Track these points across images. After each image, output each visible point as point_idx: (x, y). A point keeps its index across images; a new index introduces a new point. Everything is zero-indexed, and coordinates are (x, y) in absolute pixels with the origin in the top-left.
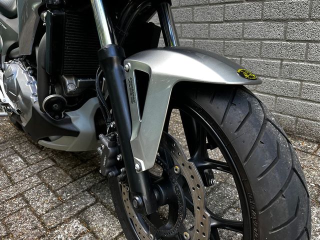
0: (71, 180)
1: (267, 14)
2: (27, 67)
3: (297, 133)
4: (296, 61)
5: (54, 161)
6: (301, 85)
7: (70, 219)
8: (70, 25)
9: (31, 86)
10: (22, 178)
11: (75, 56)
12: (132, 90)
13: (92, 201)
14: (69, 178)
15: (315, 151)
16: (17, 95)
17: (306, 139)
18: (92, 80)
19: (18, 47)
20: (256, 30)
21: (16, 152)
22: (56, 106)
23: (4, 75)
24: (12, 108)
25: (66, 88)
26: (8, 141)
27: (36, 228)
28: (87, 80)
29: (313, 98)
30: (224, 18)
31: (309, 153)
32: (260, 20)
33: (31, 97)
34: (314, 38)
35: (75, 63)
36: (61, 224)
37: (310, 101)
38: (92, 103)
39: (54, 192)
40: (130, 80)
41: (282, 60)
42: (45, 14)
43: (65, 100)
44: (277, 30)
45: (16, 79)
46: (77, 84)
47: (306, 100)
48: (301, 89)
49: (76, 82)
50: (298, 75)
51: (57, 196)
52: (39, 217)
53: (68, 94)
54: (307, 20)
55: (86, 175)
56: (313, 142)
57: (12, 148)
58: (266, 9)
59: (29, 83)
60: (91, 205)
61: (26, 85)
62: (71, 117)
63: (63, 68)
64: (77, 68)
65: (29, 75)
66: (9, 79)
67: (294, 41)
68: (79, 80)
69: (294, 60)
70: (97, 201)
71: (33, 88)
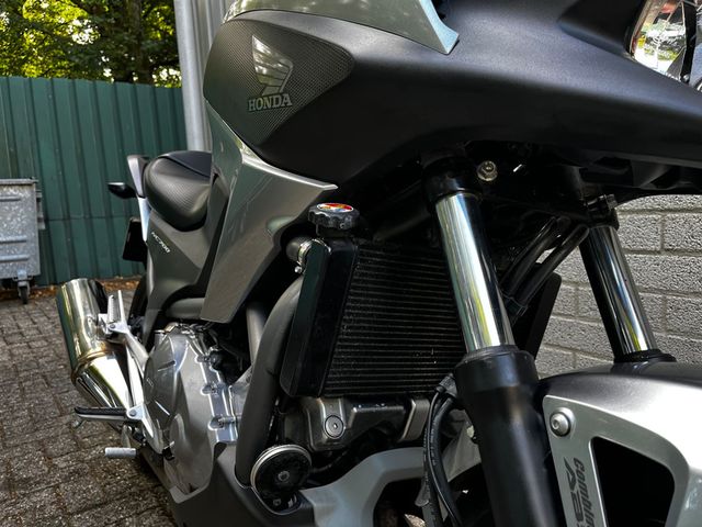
2: (208, 348)
8: (363, 275)
9: (212, 397)
11: (357, 347)
16: (174, 414)
18: (386, 408)
19: (203, 296)
22: (283, 477)
23: (149, 360)
24: (147, 433)
25: (319, 428)
26: (111, 501)
28: (373, 409)
30: (663, 243)
33: (210, 428)
35: (355, 366)
38: (377, 468)
40: (574, 468)
42: (305, 246)
43: (310, 459)
45: (179, 375)
46: (347, 418)
49: (347, 412)
53: (319, 445)
59: (208, 387)
61: (201, 392)
62: (315, 505)
63: (327, 379)
64: (356, 378)
65: (210, 368)
66: (162, 373)
68: (355, 410)
71: (218, 403)
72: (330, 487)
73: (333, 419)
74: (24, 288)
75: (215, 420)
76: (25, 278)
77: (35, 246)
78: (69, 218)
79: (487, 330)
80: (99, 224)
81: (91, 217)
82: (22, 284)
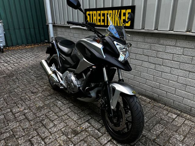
0: (81, 111)
1: (150, 61)
3: (159, 101)
4: (158, 77)
5: (73, 104)
6: (160, 85)
7: (85, 122)
10: (64, 109)
12: (111, 91)
13: (90, 118)
14: (80, 110)
15: (163, 107)
16: (71, 83)
17: (161, 103)
20: (146, 64)
21: (58, 99)
25: (91, 86)
27: (75, 124)
29: (163, 89)
31: (161, 108)
32: (147, 62)
34: (163, 71)
36: (82, 123)
37: (162, 90)
39: (77, 114)
41: (154, 76)
44: (153, 66)
45: (71, 79)
47: (161, 90)
48: (160, 86)
50: (159, 81)
51: (78, 115)
52: (75, 121)
54: (162, 65)
55: (86, 110)
56: (163, 104)
57: (55, 97)
58: (149, 59)
60: (90, 119)
61: (75, 81)
62: (91, 93)
67: (158, 71)
69: (157, 77)
70: (92, 118)
71: (77, 82)
72: (92, 91)
73: (93, 85)
74: (2, 49)
75: (77, 84)
76: (2, 46)
77: (4, 38)
78: (9, 29)
79: (106, 79)
80: (17, 31)
81: (15, 29)
82: (2, 48)
